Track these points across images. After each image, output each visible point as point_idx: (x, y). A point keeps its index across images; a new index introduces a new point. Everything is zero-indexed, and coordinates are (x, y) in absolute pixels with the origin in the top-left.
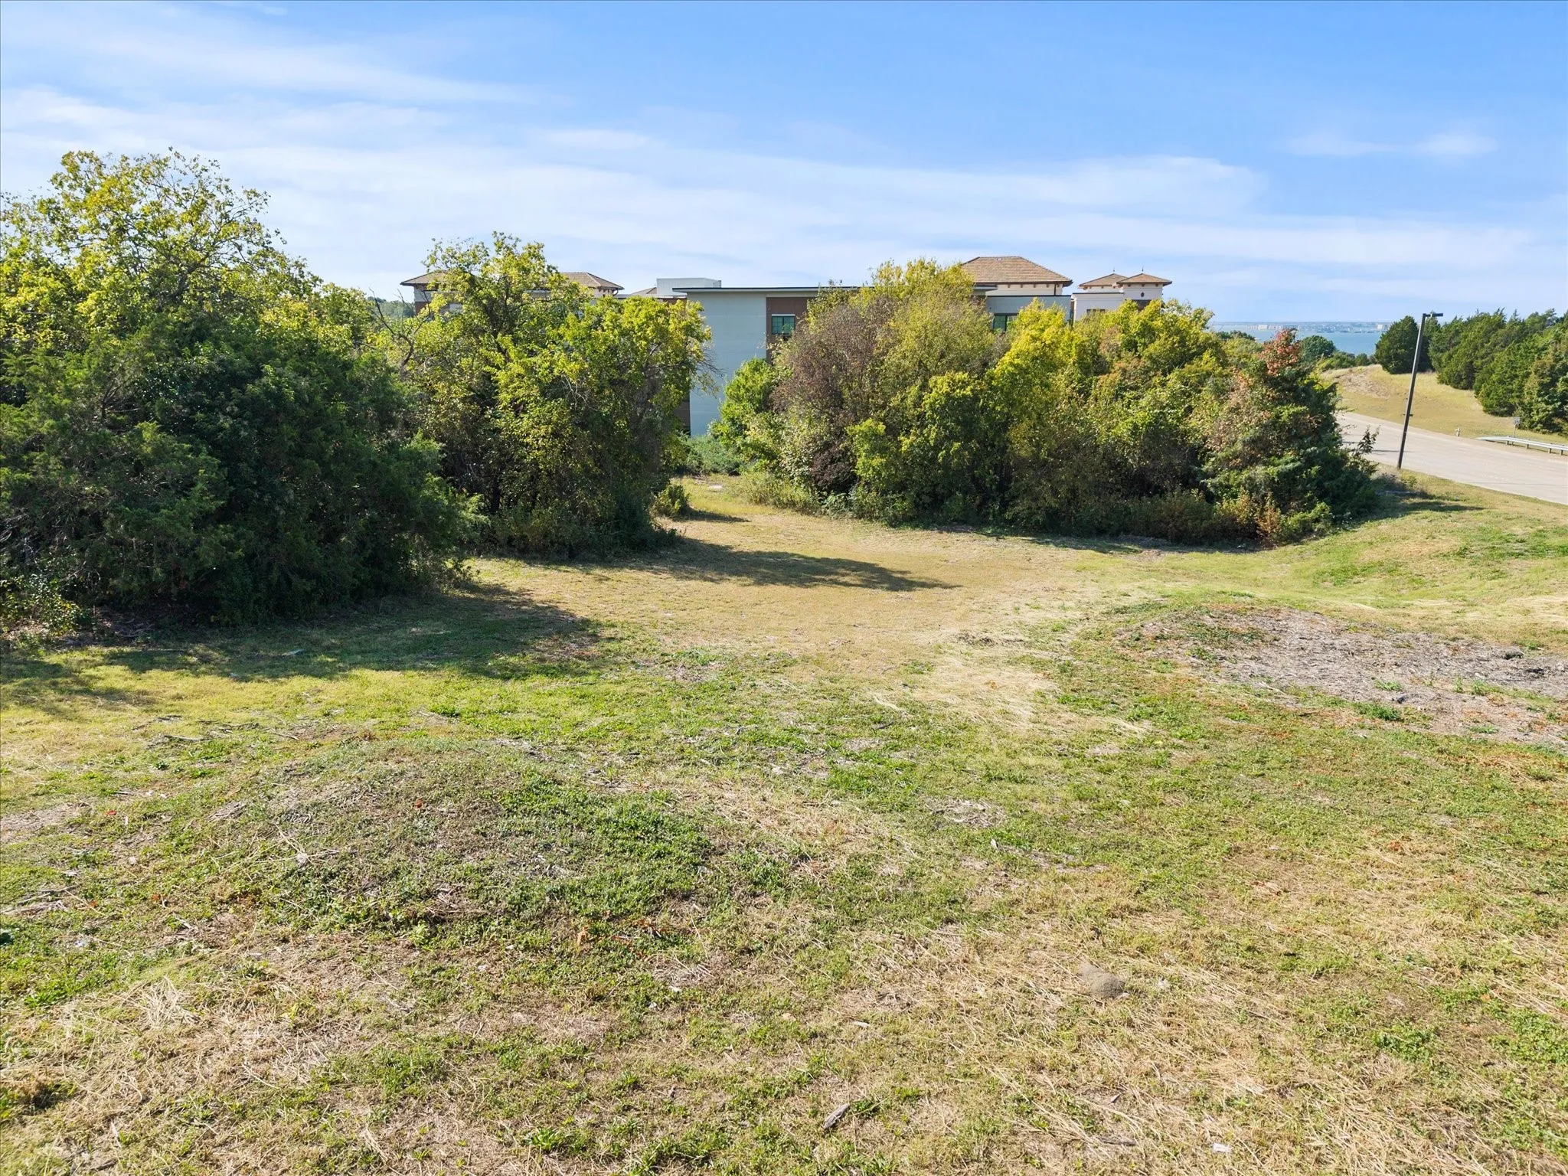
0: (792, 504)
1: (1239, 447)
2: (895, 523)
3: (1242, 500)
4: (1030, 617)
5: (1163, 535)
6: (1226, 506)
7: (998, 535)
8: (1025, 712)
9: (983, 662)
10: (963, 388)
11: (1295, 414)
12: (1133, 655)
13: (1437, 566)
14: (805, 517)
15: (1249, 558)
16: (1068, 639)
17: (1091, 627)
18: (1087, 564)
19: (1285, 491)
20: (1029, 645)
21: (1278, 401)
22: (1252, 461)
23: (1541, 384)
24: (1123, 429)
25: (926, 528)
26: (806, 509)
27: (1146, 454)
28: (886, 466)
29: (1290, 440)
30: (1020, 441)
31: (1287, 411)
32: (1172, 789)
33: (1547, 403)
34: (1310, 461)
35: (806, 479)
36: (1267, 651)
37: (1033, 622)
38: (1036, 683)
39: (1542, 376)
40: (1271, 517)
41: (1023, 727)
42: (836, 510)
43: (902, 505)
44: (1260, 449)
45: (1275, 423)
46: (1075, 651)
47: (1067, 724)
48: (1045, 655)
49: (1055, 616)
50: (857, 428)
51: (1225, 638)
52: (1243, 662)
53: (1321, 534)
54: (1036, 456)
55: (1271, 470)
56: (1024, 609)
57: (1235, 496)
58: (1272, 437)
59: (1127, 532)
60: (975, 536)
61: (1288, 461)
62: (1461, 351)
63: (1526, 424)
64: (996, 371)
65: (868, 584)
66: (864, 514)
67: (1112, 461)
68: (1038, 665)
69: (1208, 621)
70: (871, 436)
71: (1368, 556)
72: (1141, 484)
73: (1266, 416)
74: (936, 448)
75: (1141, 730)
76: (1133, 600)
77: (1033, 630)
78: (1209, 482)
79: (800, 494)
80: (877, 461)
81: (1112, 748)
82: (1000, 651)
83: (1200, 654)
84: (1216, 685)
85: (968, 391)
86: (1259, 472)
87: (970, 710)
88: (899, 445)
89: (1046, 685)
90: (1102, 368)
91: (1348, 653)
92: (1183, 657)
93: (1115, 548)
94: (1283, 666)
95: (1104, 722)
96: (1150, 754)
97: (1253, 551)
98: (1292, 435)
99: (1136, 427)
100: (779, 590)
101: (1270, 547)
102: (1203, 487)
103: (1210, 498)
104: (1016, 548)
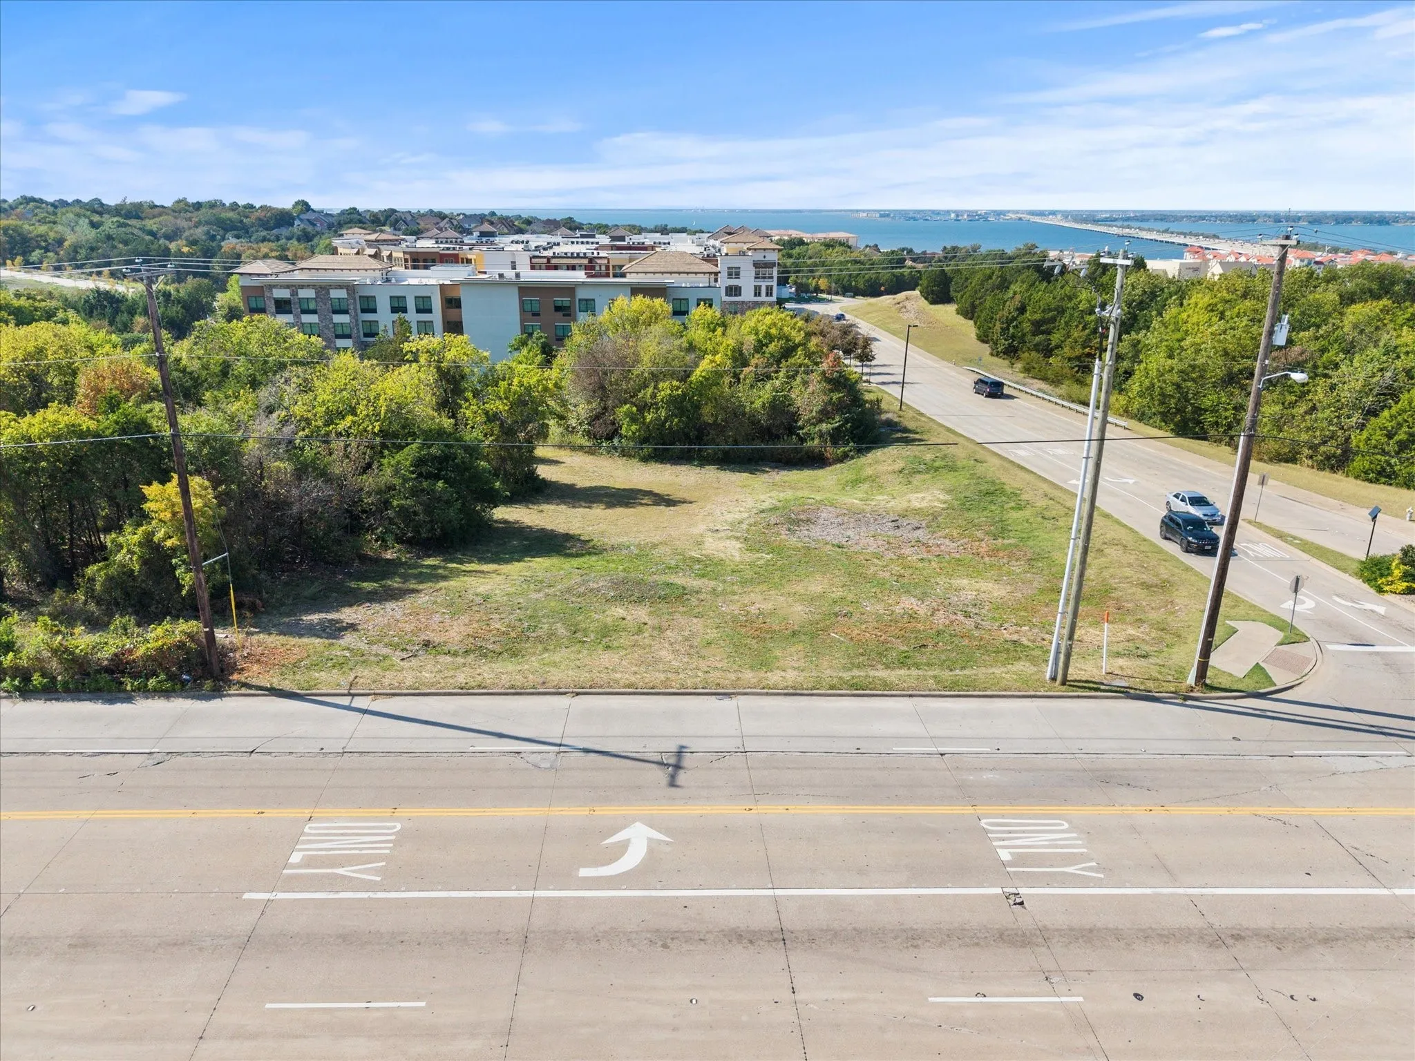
0: (581, 448)
1: (814, 414)
2: (645, 459)
3: (816, 441)
4: (729, 517)
5: (780, 461)
6: (809, 444)
7: (701, 466)
8: (737, 554)
9: (719, 539)
10: (677, 390)
11: (839, 398)
12: (767, 531)
13: (890, 477)
14: (591, 457)
15: (820, 473)
16: (745, 526)
17: (752, 520)
18: (746, 483)
19: (836, 437)
20: (732, 531)
21: (831, 391)
22: (821, 421)
23: (1001, 328)
24: (758, 404)
25: (662, 462)
26: (591, 451)
27: (770, 417)
28: (638, 430)
29: (837, 410)
30: (707, 413)
31: (836, 396)
32: (776, 570)
33: (1006, 340)
34: (847, 421)
35: (588, 434)
36: (812, 526)
37: (730, 520)
38: (738, 545)
39: (1002, 323)
40: (830, 451)
41: (738, 559)
42: (609, 452)
43: (648, 449)
44: (825, 415)
45: (830, 402)
46: (748, 531)
47: (749, 557)
48: (738, 534)
49: (738, 516)
50: (621, 409)
51: (797, 522)
52: (803, 532)
53: (852, 458)
54: (715, 421)
55: (830, 426)
56: (725, 513)
57: (813, 439)
58: (829, 408)
59: (762, 460)
60: (688, 467)
61: (837, 421)
62: (968, 294)
63: (995, 353)
64: (693, 378)
65: (656, 504)
66: (625, 454)
67: (754, 422)
68: (737, 538)
69: (793, 516)
70: (628, 414)
71: (869, 471)
72: (768, 434)
73: (826, 398)
74: (666, 421)
75: (769, 556)
76: (766, 505)
77: (731, 524)
78: (801, 432)
79: (585, 442)
80: (634, 428)
81: (761, 562)
82: (722, 534)
83: (789, 530)
84: (793, 541)
85: (680, 392)
86: (824, 427)
87: (722, 556)
88: (644, 418)
89: (740, 546)
90: (745, 364)
91: (839, 524)
92: (783, 530)
93: (758, 471)
94: (816, 532)
95: (759, 555)
96: (772, 563)
97: (822, 468)
98: (840, 407)
99: (764, 403)
100: (619, 511)
101: (830, 465)
102: (798, 435)
103: (802, 440)
104: (711, 474)
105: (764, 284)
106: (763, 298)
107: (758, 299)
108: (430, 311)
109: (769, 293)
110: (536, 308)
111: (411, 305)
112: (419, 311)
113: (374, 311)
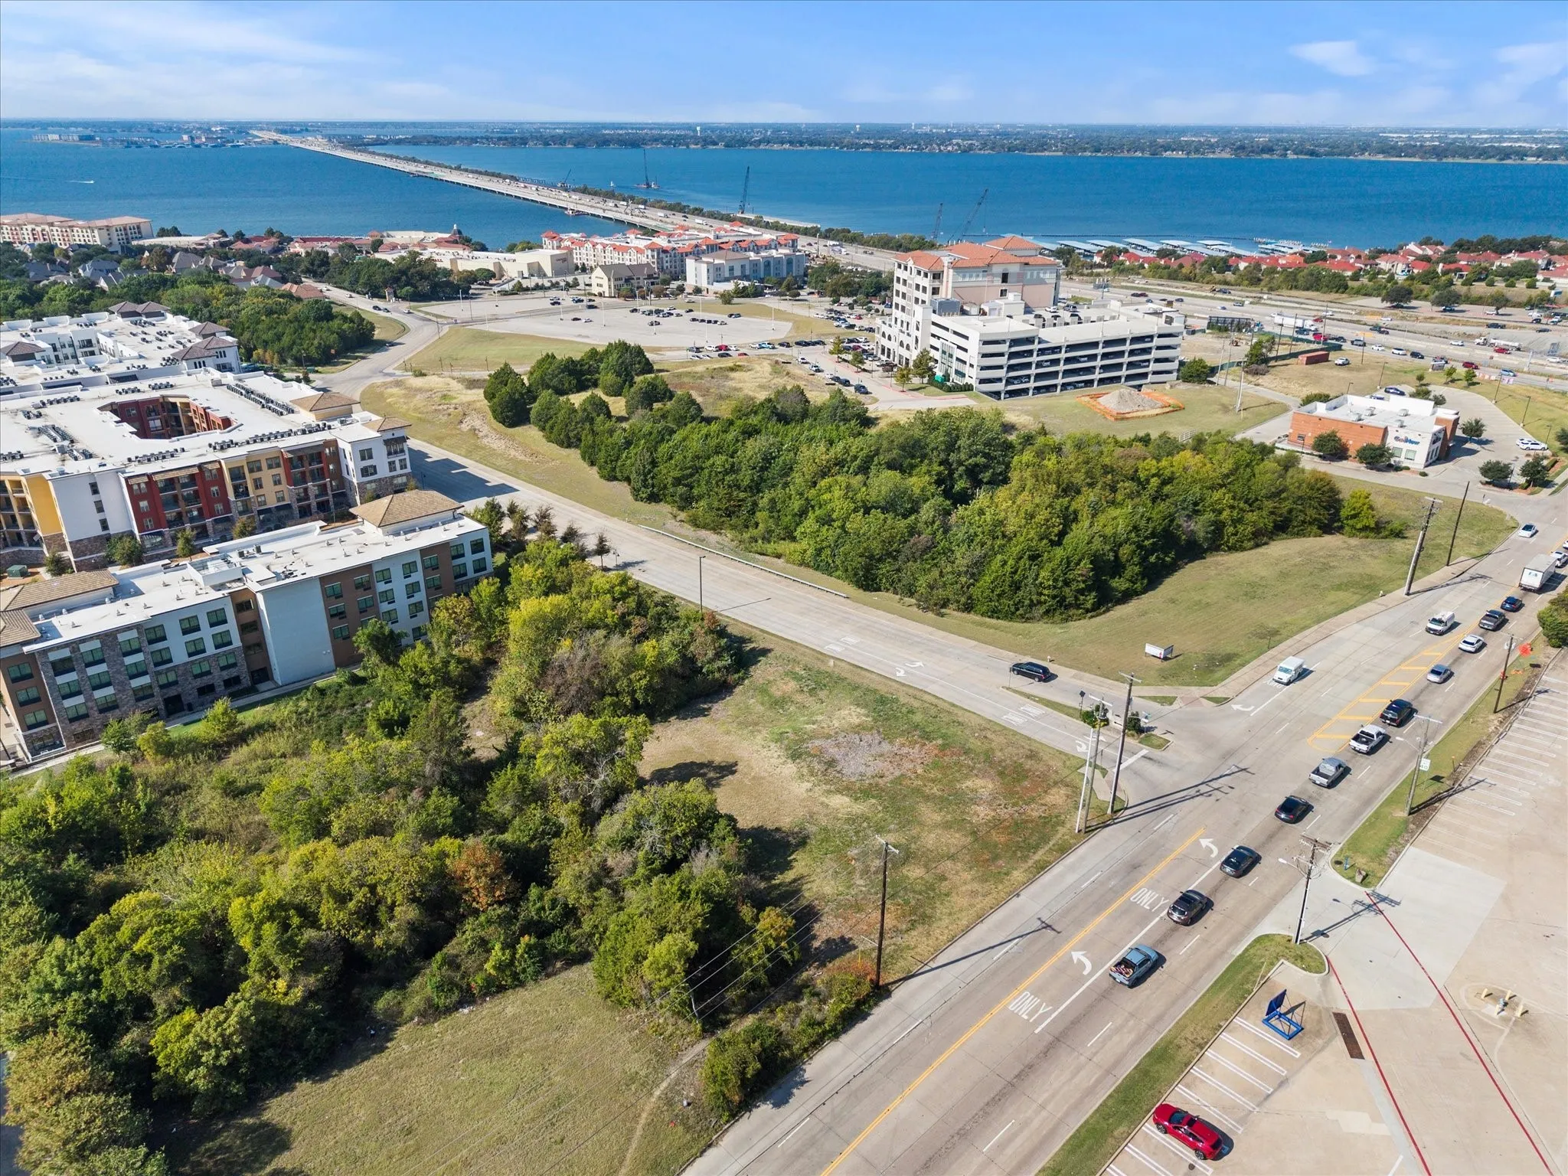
1: (709, 656)
78: (703, 670)
102: (702, 673)
105: (397, 459)
106: (399, 471)
107: (394, 473)
108: (225, 622)
109: (404, 467)
110: (338, 591)
111: (204, 622)
112: (212, 625)
113: (164, 638)
